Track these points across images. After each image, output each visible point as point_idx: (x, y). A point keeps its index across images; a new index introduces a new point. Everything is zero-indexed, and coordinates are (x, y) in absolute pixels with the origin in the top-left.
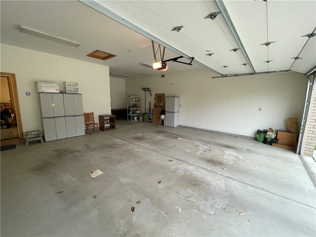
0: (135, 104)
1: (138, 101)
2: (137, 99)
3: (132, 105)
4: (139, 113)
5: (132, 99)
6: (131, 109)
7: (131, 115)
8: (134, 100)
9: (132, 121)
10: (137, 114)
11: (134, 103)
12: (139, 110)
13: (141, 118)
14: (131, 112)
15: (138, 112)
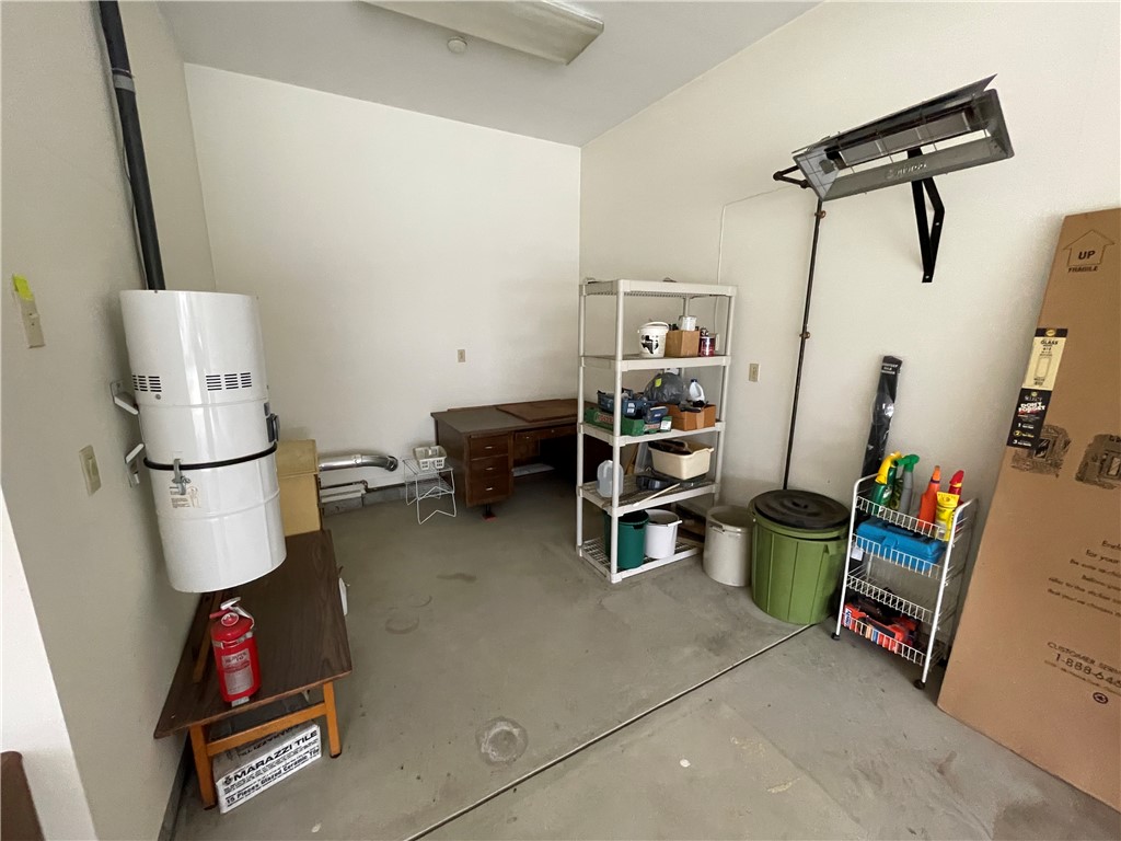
0: (665, 376)
1: (705, 343)
2: (689, 325)
3: (630, 396)
4: (699, 481)
5: (634, 324)
6: (619, 442)
7: (617, 512)
8: (658, 333)
9: (617, 578)
10: (685, 485)
11: (655, 363)
12: (710, 442)
13: (727, 548)
14: (613, 473)
15: (690, 465)
